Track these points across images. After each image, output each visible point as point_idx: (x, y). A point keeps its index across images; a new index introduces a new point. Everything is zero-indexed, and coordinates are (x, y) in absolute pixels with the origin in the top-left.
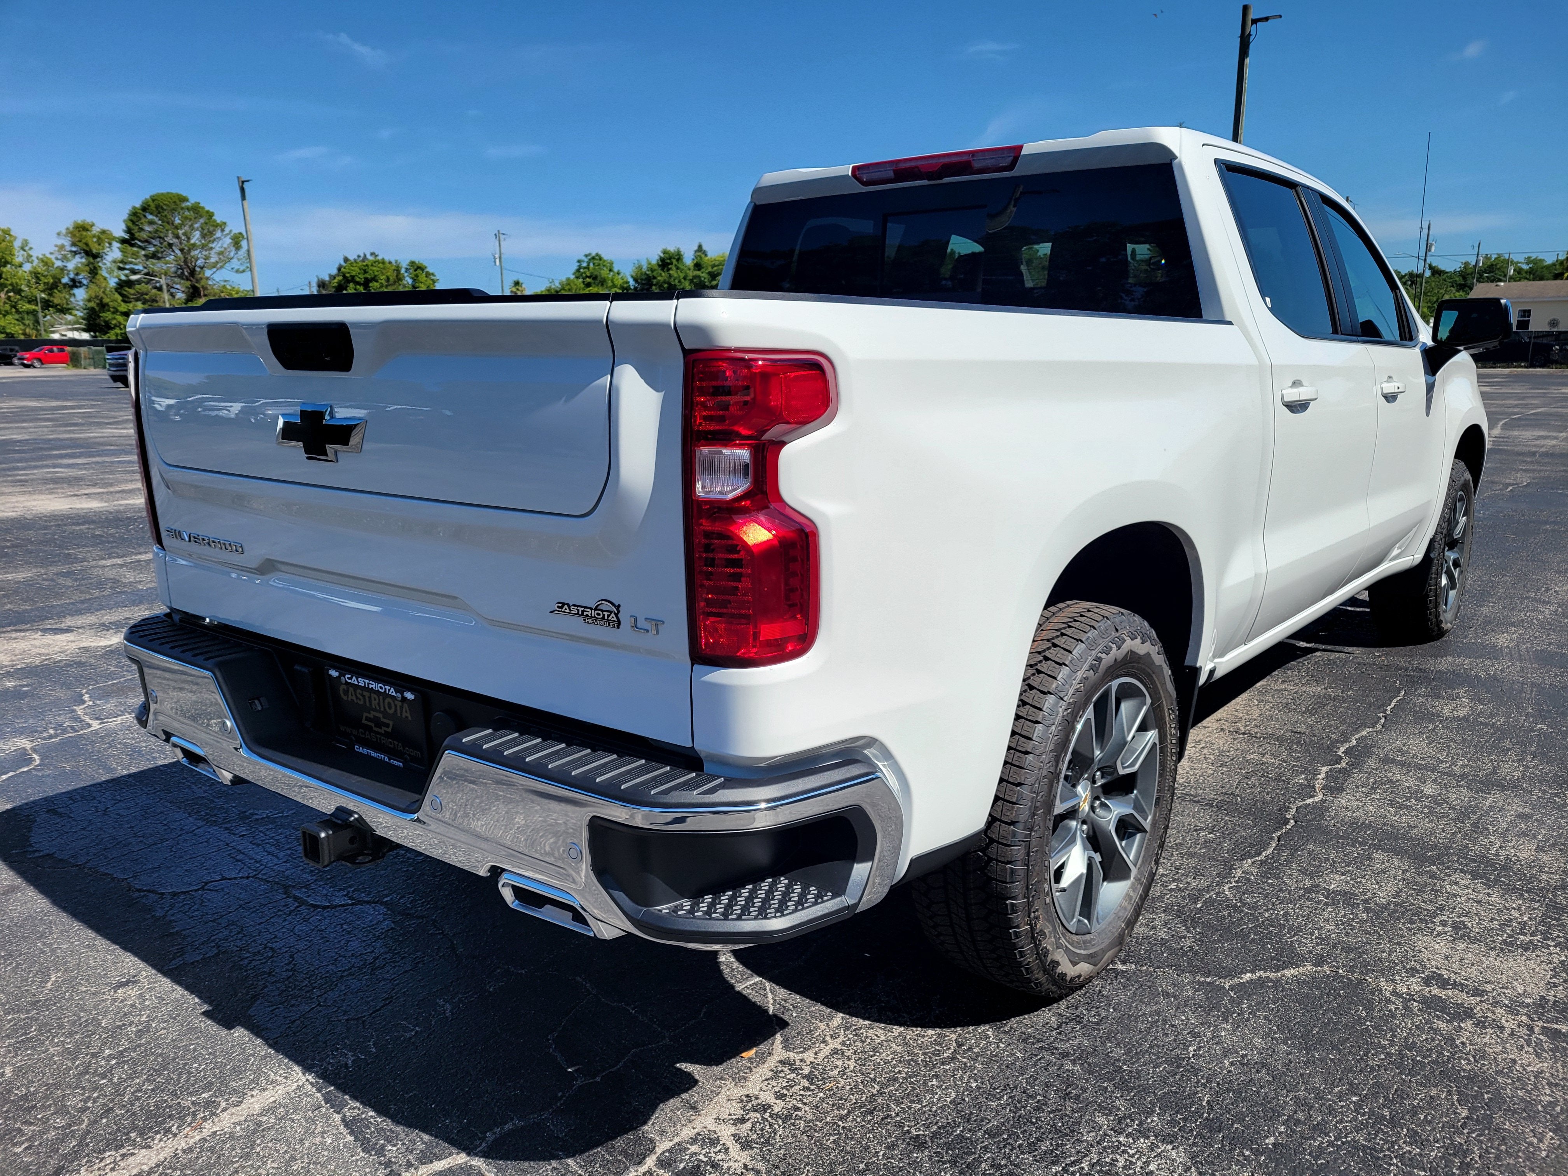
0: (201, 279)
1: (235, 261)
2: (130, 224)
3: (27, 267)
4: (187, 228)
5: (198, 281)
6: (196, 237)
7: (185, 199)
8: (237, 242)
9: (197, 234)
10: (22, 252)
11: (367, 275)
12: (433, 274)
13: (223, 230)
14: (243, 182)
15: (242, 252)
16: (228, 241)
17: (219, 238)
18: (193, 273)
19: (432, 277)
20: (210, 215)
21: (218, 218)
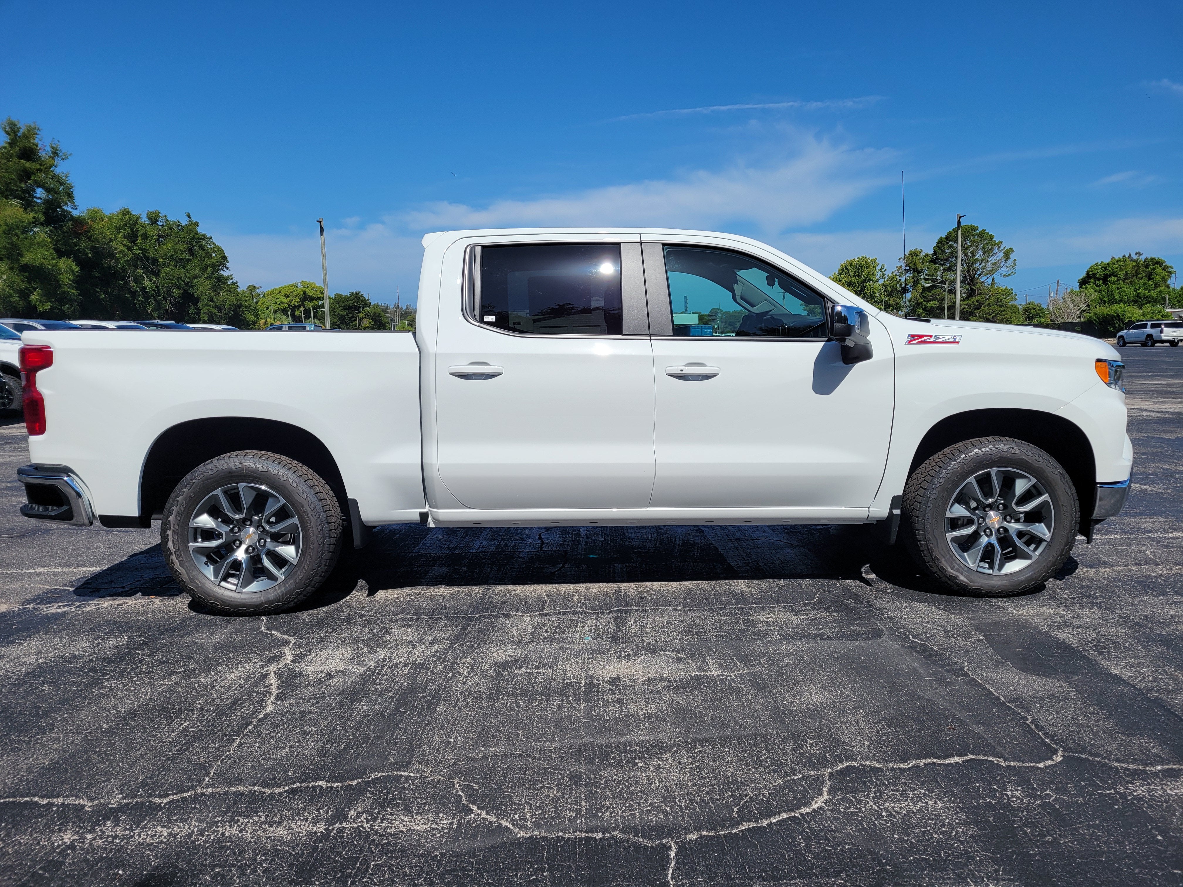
0: (977, 283)
1: (1004, 268)
2: (937, 249)
3: (881, 281)
4: (974, 248)
5: (975, 285)
6: (979, 254)
7: (976, 229)
8: (1007, 255)
9: (980, 252)
10: (880, 273)
11: (1107, 272)
12: (1170, 267)
13: (999, 248)
14: (960, 217)
15: (1010, 262)
16: (1001, 254)
17: (996, 253)
18: (972, 279)
19: (1169, 270)
20: (991, 237)
21: (997, 240)
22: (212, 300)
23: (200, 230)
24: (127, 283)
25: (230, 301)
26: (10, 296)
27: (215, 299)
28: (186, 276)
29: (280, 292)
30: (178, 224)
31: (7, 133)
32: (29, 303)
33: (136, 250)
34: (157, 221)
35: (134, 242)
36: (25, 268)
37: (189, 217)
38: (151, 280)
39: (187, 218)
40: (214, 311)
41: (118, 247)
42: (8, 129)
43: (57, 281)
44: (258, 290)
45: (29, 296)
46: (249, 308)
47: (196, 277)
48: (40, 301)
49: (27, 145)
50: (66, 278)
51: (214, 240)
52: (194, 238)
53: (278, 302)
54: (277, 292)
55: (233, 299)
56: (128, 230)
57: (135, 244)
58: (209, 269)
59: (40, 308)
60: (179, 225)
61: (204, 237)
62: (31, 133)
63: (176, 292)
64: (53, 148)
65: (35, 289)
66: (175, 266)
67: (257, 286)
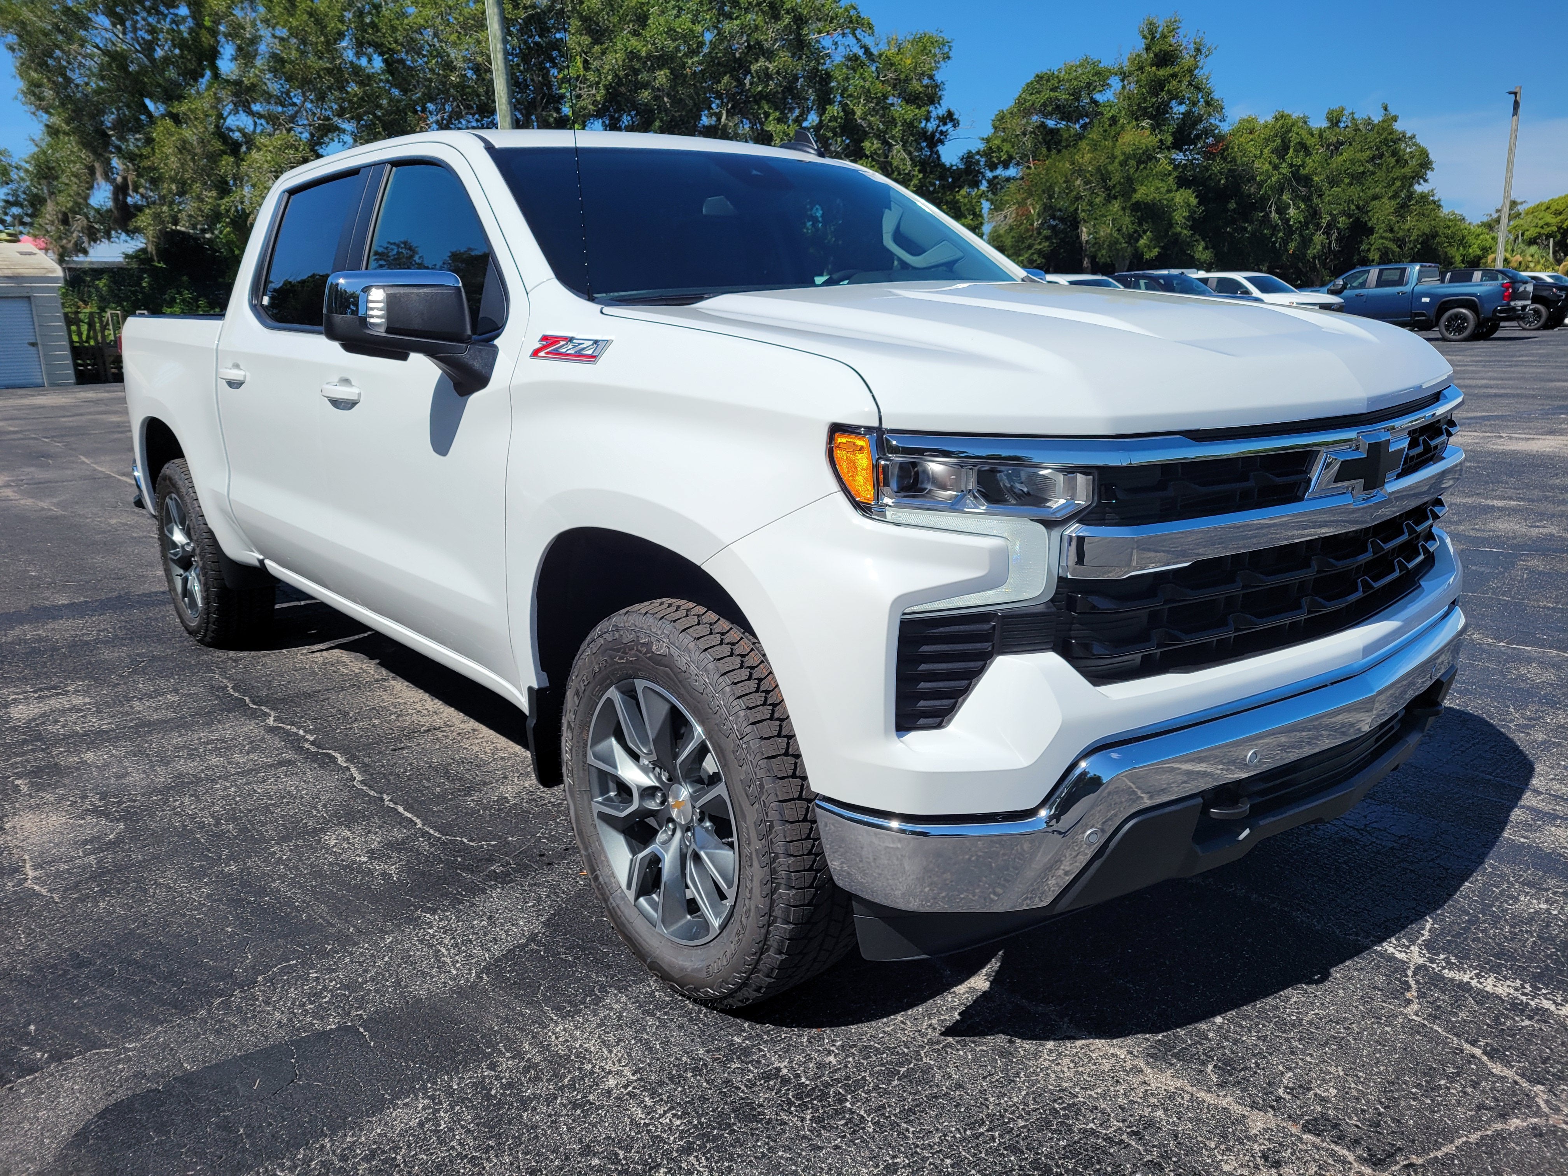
22: (1391, 230)
23: (1398, 126)
24: (1267, 215)
25: (1419, 229)
26: (1117, 242)
27: (1396, 228)
28: (1359, 197)
29: (1548, 208)
30: (1368, 122)
31: (1144, 37)
32: (1136, 249)
33: (1285, 169)
34: (1339, 121)
35: (1282, 157)
36: (1137, 207)
37: (1386, 109)
38: (1298, 208)
39: (1383, 112)
40: (1393, 247)
41: (1262, 166)
42: (1146, 32)
43: (1170, 219)
44: (1519, 207)
45: (1137, 241)
46: (1450, 238)
47: (1375, 197)
48: (1149, 247)
49: (1165, 47)
50: (1180, 216)
51: (1418, 140)
52: (1385, 142)
53: (1541, 223)
54: (1543, 208)
55: (1425, 227)
56: (1279, 141)
57: (1284, 160)
58: (1398, 183)
59: (1147, 256)
60: (1369, 124)
61: (1403, 137)
62: (1173, 28)
63: (1343, 222)
64: (1195, 43)
65: (1145, 232)
66: (1351, 184)
67: (1519, 200)
